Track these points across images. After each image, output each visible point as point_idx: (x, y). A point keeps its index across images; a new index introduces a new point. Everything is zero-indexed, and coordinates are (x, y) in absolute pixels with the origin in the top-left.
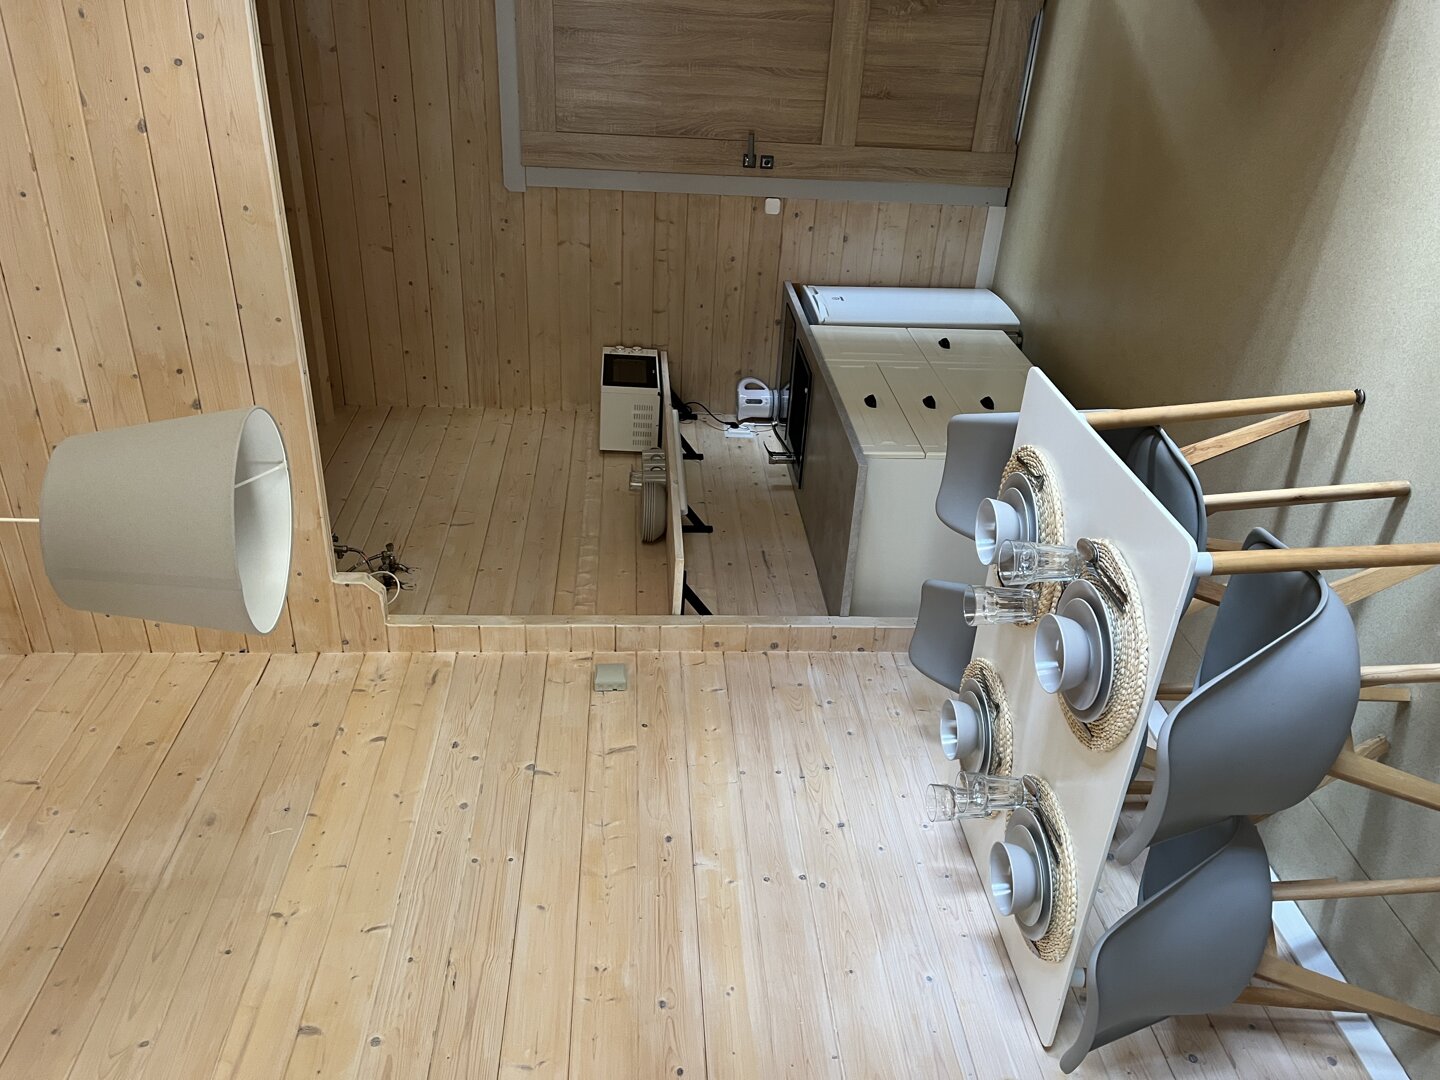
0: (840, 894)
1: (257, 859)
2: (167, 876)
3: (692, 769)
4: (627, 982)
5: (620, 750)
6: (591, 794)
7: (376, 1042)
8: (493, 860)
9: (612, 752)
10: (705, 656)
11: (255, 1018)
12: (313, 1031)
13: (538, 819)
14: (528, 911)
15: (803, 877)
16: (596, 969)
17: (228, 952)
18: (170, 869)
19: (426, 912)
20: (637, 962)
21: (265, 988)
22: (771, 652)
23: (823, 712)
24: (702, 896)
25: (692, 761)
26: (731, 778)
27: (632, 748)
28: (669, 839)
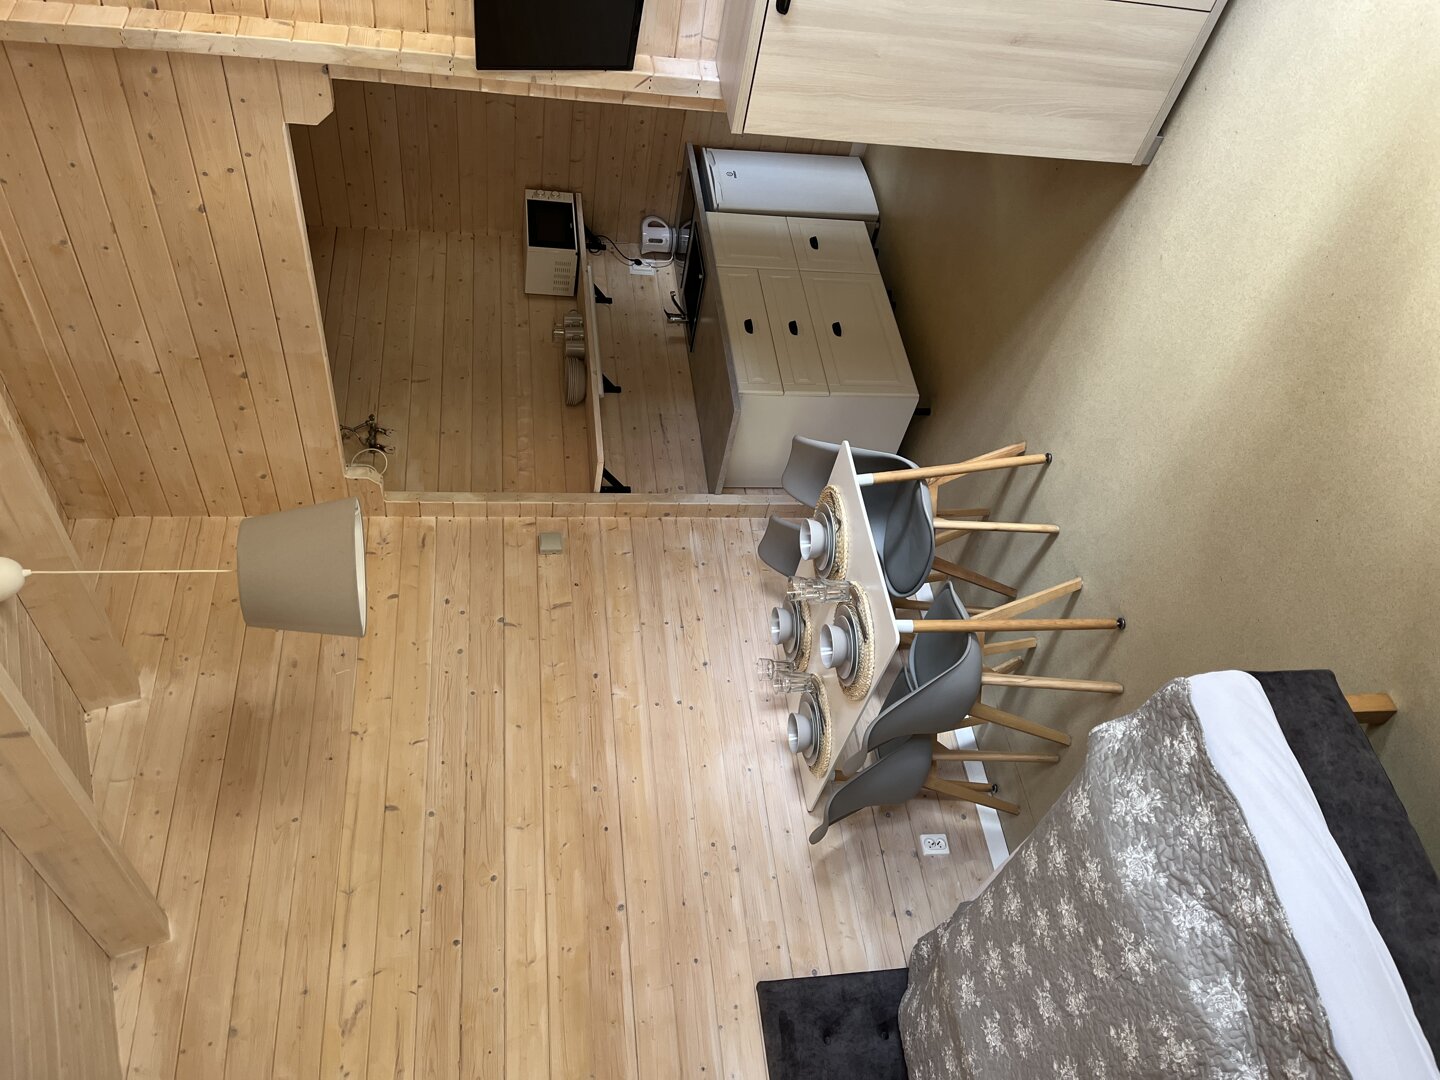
0: (702, 714)
1: (332, 693)
2: (278, 706)
3: (610, 621)
4: (574, 776)
5: (561, 606)
6: (544, 642)
7: (431, 814)
8: (484, 692)
9: (555, 607)
10: (617, 521)
11: (358, 800)
12: (394, 808)
13: (510, 661)
14: (511, 730)
15: (679, 703)
16: (555, 767)
17: (331, 759)
18: (278, 701)
19: (447, 730)
20: (579, 762)
21: (360, 782)
22: (664, 518)
23: (698, 573)
24: (617, 716)
25: (609, 615)
26: (636, 628)
27: (567, 604)
28: (596, 676)
